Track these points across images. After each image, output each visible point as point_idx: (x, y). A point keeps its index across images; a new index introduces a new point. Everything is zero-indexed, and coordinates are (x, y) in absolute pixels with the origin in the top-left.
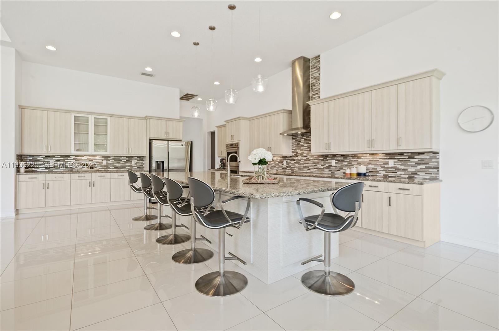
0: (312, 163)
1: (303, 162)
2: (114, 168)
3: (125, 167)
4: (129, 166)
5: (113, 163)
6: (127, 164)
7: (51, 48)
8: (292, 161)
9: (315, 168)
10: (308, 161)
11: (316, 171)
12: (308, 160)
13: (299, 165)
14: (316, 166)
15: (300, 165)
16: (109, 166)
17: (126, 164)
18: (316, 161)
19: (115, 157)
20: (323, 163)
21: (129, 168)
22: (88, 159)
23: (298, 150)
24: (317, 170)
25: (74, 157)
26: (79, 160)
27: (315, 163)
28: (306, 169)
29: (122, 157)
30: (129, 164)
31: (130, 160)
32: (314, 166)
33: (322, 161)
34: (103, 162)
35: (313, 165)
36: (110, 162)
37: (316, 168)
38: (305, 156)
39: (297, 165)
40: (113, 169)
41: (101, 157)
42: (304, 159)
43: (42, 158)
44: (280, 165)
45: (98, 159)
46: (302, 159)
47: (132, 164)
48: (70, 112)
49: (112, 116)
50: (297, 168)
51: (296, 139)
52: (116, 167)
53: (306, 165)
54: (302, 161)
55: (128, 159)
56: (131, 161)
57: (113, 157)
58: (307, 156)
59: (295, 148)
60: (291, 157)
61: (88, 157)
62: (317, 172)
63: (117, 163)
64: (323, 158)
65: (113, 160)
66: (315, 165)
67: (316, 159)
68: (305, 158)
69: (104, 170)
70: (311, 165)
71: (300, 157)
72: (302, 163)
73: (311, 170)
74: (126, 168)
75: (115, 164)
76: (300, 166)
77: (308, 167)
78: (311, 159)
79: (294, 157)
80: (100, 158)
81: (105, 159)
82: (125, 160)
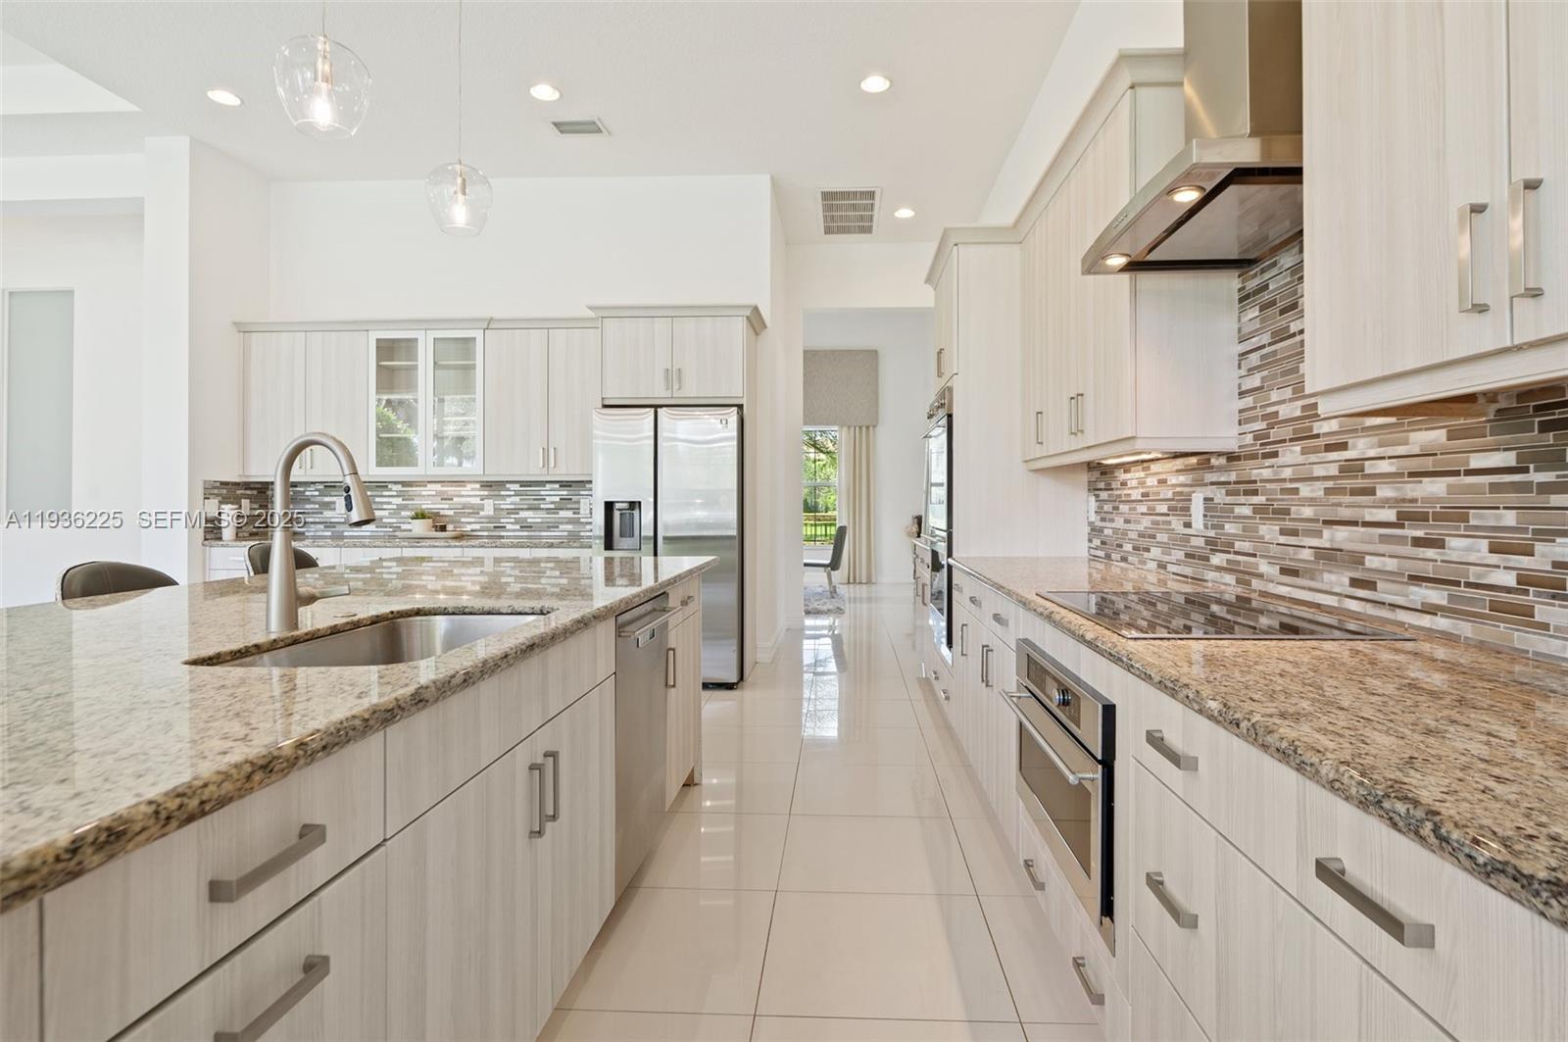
0: (1389, 515)
1: (1311, 501)
2: (518, 527)
3: (555, 526)
4: (570, 521)
5: (516, 511)
6: (563, 514)
7: (224, 97)
8: (1242, 499)
9: (1416, 579)
10: (1354, 492)
11: (1430, 610)
12: (1359, 483)
13: (1283, 532)
14: (1430, 553)
15: (1294, 533)
16: (502, 520)
17: (561, 512)
18: (1436, 487)
19: (523, 484)
20: (1510, 518)
21: (570, 527)
22: (438, 494)
23: (1274, 396)
24: (1437, 596)
25: (399, 487)
26: (413, 500)
27: (1421, 518)
28: (1338, 579)
29: (548, 486)
30: (569, 514)
31: (574, 498)
32: (1408, 550)
33: (1495, 488)
34: (483, 505)
35: (1401, 540)
36: (508, 503)
37: (1429, 570)
38: (1329, 448)
39: (1269, 531)
40: (517, 534)
41: (478, 486)
42: (1319, 471)
43: (317, 493)
44: (1177, 524)
45: (471, 494)
46: (1303, 472)
47: (582, 511)
48: (362, 326)
49: (489, 324)
50: (1272, 559)
51: (1266, 297)
52: (526, 526)
53: (1341, 536)
54: (1305, 490)
55: (565, 493)
56: (579, 502)
57: (517, 487)
58: (1343, 446)
59: (1255, 381)
60: (1232, 457)
61: (438, 487)
62: (1441, 623)
63: (527, 509)
64: (1509, 459)
65: (517, 499)
66: (1418, 542)
67: (1428, 464)
68: (1328, 465)
69: (486, 534)
70: (1383, 539)
71: (1292, 454)
72: (1308, 512)
73: (1386, 592)
74: (561, 527)
75: (523, 514)
76: (1292, 540)
77: (1357, 559)
78: (1385, 467)
79: (1253, 457)
80: (473, 490)
81: (492, 493)
82: (557, 499)
